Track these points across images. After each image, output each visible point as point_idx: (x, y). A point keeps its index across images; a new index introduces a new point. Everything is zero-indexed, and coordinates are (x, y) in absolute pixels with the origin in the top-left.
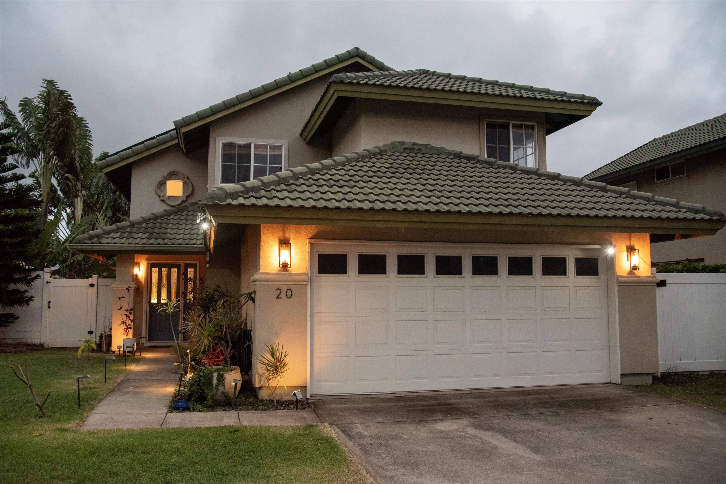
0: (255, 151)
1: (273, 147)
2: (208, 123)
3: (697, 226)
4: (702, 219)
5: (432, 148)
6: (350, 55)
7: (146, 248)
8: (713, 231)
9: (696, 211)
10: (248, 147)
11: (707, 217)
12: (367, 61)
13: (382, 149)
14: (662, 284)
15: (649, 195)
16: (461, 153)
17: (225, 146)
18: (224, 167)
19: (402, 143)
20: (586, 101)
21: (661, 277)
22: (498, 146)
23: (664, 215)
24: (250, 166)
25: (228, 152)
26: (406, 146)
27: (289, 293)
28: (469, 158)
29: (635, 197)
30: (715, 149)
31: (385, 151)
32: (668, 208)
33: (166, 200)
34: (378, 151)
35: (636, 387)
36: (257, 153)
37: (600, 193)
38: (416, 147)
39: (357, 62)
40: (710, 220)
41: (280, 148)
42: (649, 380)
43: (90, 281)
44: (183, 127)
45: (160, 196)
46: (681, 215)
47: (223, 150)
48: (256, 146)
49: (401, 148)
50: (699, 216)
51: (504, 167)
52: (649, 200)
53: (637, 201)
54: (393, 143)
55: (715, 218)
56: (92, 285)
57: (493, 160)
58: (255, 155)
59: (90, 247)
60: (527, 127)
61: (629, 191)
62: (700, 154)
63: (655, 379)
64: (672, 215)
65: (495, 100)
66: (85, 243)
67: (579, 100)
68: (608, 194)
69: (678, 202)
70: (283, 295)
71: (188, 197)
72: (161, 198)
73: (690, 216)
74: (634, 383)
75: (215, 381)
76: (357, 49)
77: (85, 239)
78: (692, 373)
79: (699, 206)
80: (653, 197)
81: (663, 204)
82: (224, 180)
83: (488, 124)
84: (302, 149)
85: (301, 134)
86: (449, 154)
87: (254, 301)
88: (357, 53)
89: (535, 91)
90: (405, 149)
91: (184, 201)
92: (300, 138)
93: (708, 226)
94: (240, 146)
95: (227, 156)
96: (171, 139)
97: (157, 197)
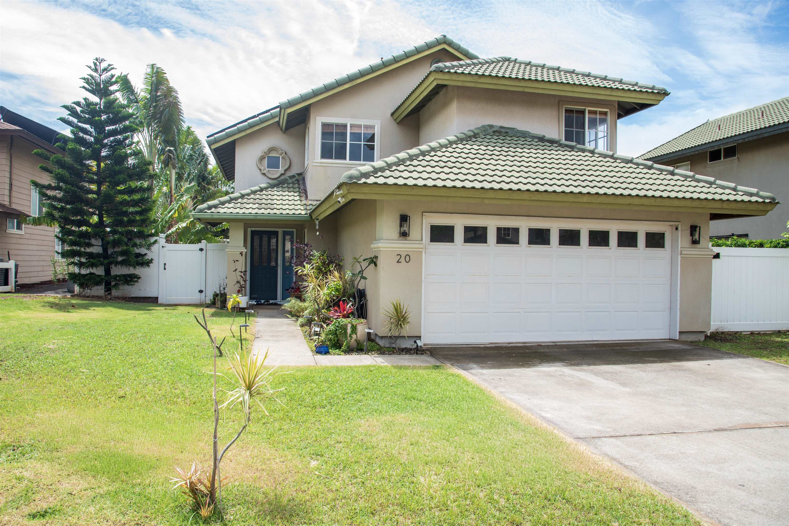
0: (351, 129)
1: (366, 127)
2: (310, 105)
3: (752, 207)
4: (757, 202)
5: (518, 131)
6: (438, 42)
7: (258, 217)
8: (765, 212)
9: (751, 195)
10: (345, 126)
11: (760, 200)
12: (453, 48)
13: (476, 132)
14: (717, 256)
15: (712, 179)
16: (544, 136)
17: (325, 126)
18: (323, 145)
19: (491, 126)
20: (656, 91)
21: (716, 250)
22: (575, 130)
23: (725, 197)
24: (346, 144)
25: (326, 131)
26: (495, 129)
27: (408, 257)
28: (552, 142)
29: (698, 181)
30: (765, 135)
31: (478, 134)
32: (727, 191)
33: (266, 174)
34: (472, 134)
35: (692, 342)
36: (353, 131)
37: (669, 177)
38: (503, 130)
39: (444, 49)
40: (764, 202)
41: (373, 127)
42: (702, 338)
43: (199, 246)
44: (288, 108)
45: (261, 170)
46: (739, 198)
47: (323, 129)
48: (352, 126)
49: (491, 131)
50: (754, 199)
51: (583, 151)
52: (711, 183)
53: (701, 184)
54: (483, 126)
55: (767, 201)
56: (201, 250)
57: (574, 144)
58: (351, 133)
59: (210, 216)
60: (601, 113)
61: (693, 176)
62: (750, 139)
63: (706, 336)
64: (732, 198)
65: (576, 89)
66: (205, 212)
67: (650, 91)
68: (676, 177)
69: (736, 187)
70: (402, 260)
71: (286, 171)
72: (263, 172)
73: (746, 198)
74: (690, 340)
75: (349, 331)
76: (445, 36)
77: (204, 209)
78: (736, 333)
79: (754, 190)
80: (715, 181)
81: (723, 188)
82: (323, 157)
83: (567, 111)
84: (393, 127)
85: (392, 114)
86: (534, 137)
87: (376, 265)
88: (444, 40)
89: (609, 80)
90: (494, 132)
91: (282, 174)
92: (391, 119)
93: (761, 207)
94: (337, 125)
95: (325, 135)
96: (273, 117)
97: (259, 171)
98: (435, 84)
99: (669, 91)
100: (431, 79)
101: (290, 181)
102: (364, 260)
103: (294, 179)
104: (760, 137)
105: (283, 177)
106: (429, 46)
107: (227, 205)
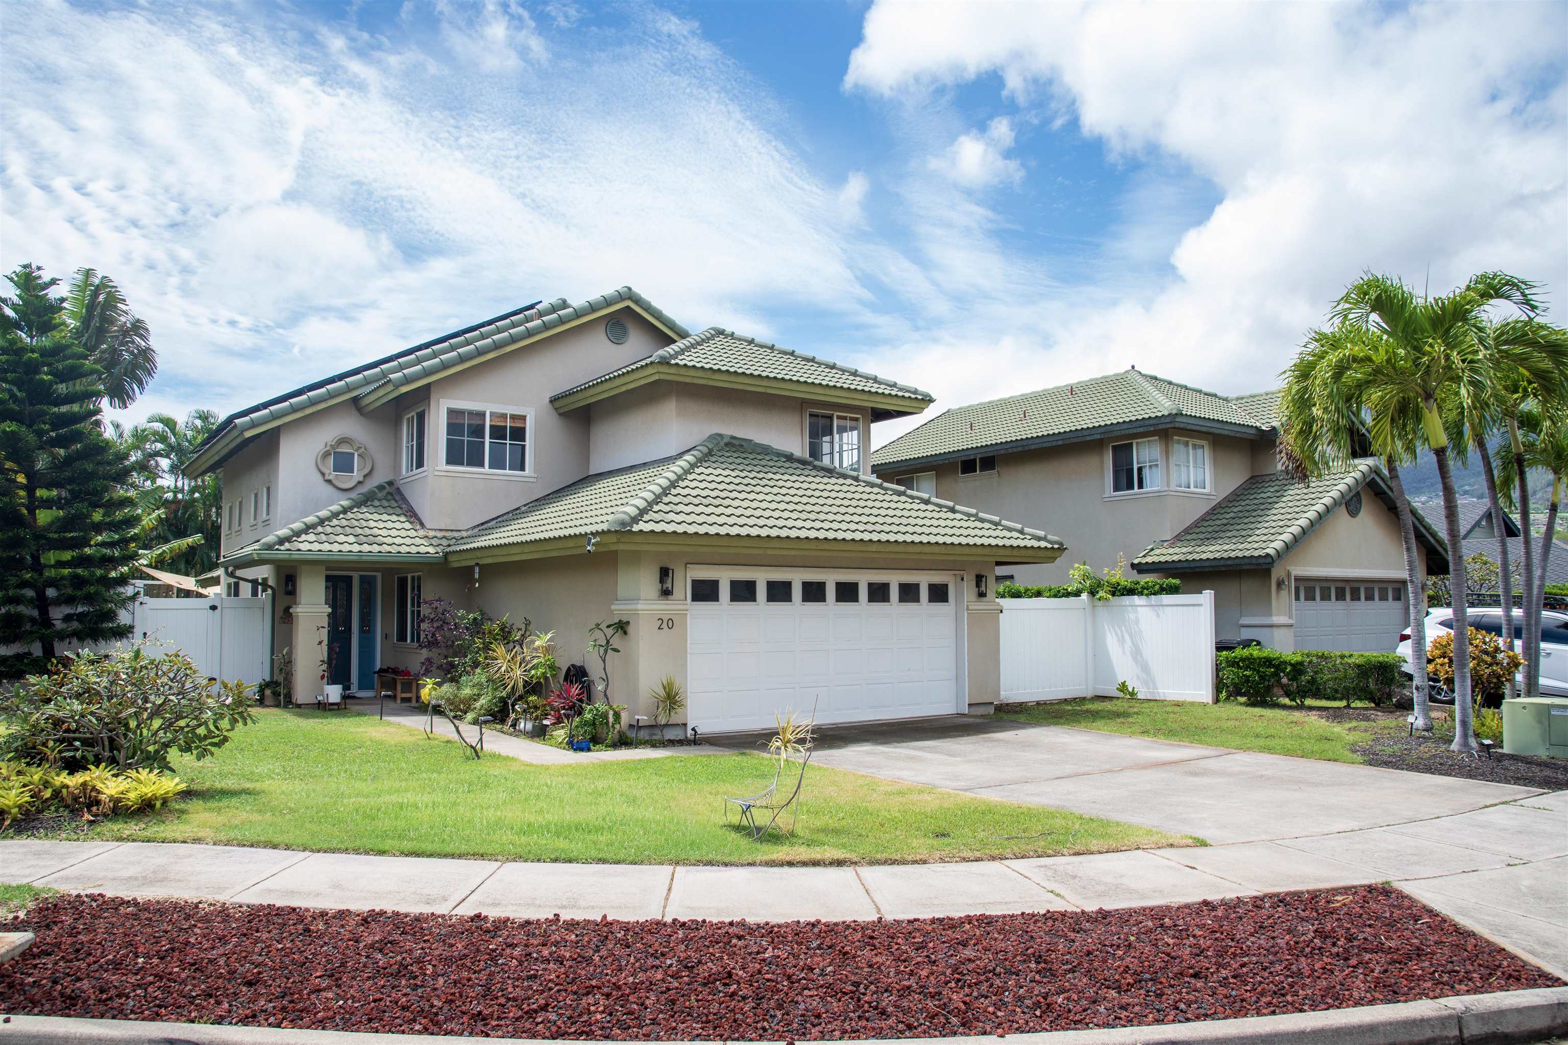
0: (491, 420)
1: (513, 417)
2: (429, 384)
3: (1041, 553)
4: (1046, 548)
5: (758, 445)
6: (620, 297)
8: (1053, 558)
9: (1039, 539)
10: (482, 415)
11: (1049, 546)
12: (641, 307)
15: (996, 519)
16: (792, 454)
17: (451, 412)
18: (450, 443)
19: (721, 436)
20: (920, 397)
21: (1001, 602)
23: (1014, 543)
24: (483, 443)
25: (454, 421)
26: (726, 440)
27: (670, 622)
29: (982, 521)
30: (1032, 447)
32: (1015, 534)
33: (334, 482)
35: (982, 716)
36: (493, 423)
38: (737, 442)
39: (628, 307)
40: (1053, 548)
41: (523, 418)
42: (991, 710)
43: (208, 601)
45: (323, 474)
46: (1028, 543)
47: (448, 418)
48: (492, 415)
49: (723, 444)
50: (1043, 544)
52: (996, 524)
53: (986, 525)
54: (713, 437)
55: (1056, 546)
56: (213, 607)
57: (831, 466)
58: (491, 426)
60: (852, 419)
61: (977, 514)
62: (1015, 450)
63: (996, 708)
64: (1021, 543)
66: (277, 550)
67: (913, 396)
68: (959, 516)
69: (1023, 529)
70: (664, 626)
71: (365, 476)
72: (327, 477)
73: (1036, 544)
74: (979, 713)
76: (630, 289)
77: (275, 544)
78: (1021, 704)
79: (1041, 533)
80: (1000, 521)
81: (1010, 530)
82: (449, 461)
83: (811, 415)
84: (552, 420)
85: (553, 400)
86: (779, 454)
87: (625, 633)
88: (629, 295)
89: (861, 376)
90: (727, 444)
91: (360, 483)
92: (550, 406)
93: (1050, 554)
94: (471, 413)
95: (453, 428)
96: (349, 388)
97: (319, 476)
98: (656, 377)
99: (934, 396)
100: (650, 371)
101: (380, 495)
102: (608, 627)
103: (385, 492)
104: (1026, 448)
105: (364, 489)
106: (608, 302)
107: (304, 537)
